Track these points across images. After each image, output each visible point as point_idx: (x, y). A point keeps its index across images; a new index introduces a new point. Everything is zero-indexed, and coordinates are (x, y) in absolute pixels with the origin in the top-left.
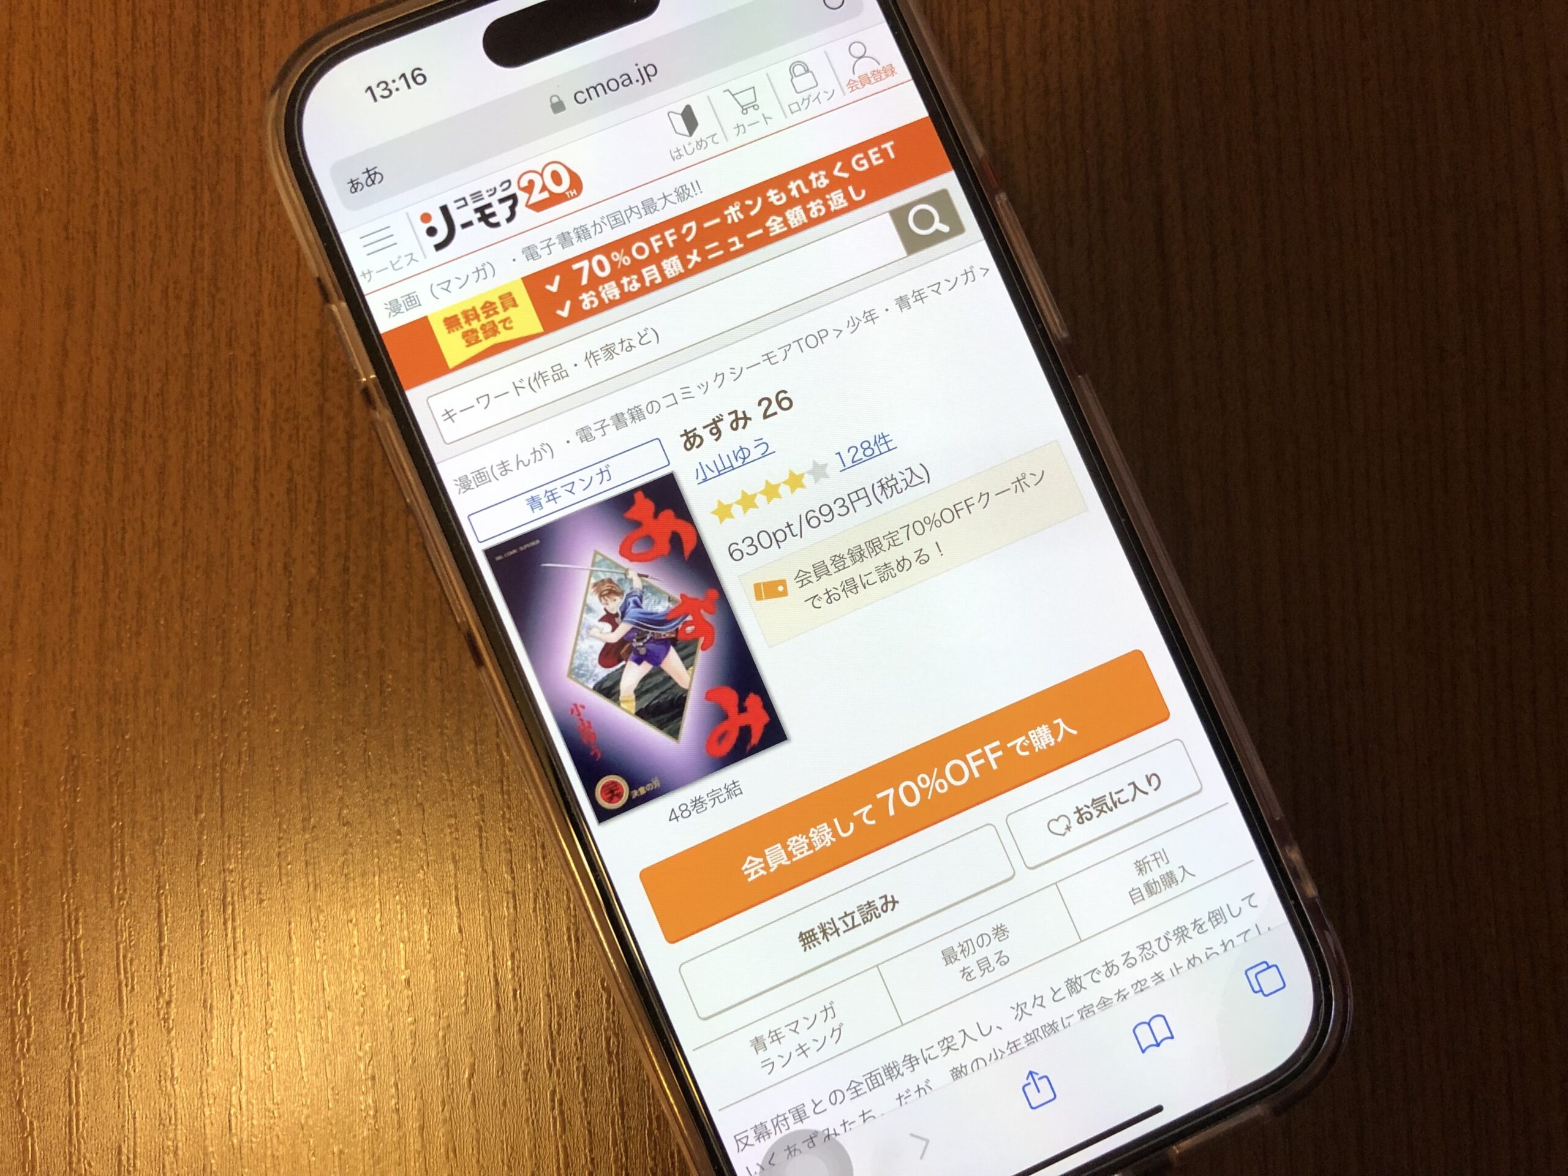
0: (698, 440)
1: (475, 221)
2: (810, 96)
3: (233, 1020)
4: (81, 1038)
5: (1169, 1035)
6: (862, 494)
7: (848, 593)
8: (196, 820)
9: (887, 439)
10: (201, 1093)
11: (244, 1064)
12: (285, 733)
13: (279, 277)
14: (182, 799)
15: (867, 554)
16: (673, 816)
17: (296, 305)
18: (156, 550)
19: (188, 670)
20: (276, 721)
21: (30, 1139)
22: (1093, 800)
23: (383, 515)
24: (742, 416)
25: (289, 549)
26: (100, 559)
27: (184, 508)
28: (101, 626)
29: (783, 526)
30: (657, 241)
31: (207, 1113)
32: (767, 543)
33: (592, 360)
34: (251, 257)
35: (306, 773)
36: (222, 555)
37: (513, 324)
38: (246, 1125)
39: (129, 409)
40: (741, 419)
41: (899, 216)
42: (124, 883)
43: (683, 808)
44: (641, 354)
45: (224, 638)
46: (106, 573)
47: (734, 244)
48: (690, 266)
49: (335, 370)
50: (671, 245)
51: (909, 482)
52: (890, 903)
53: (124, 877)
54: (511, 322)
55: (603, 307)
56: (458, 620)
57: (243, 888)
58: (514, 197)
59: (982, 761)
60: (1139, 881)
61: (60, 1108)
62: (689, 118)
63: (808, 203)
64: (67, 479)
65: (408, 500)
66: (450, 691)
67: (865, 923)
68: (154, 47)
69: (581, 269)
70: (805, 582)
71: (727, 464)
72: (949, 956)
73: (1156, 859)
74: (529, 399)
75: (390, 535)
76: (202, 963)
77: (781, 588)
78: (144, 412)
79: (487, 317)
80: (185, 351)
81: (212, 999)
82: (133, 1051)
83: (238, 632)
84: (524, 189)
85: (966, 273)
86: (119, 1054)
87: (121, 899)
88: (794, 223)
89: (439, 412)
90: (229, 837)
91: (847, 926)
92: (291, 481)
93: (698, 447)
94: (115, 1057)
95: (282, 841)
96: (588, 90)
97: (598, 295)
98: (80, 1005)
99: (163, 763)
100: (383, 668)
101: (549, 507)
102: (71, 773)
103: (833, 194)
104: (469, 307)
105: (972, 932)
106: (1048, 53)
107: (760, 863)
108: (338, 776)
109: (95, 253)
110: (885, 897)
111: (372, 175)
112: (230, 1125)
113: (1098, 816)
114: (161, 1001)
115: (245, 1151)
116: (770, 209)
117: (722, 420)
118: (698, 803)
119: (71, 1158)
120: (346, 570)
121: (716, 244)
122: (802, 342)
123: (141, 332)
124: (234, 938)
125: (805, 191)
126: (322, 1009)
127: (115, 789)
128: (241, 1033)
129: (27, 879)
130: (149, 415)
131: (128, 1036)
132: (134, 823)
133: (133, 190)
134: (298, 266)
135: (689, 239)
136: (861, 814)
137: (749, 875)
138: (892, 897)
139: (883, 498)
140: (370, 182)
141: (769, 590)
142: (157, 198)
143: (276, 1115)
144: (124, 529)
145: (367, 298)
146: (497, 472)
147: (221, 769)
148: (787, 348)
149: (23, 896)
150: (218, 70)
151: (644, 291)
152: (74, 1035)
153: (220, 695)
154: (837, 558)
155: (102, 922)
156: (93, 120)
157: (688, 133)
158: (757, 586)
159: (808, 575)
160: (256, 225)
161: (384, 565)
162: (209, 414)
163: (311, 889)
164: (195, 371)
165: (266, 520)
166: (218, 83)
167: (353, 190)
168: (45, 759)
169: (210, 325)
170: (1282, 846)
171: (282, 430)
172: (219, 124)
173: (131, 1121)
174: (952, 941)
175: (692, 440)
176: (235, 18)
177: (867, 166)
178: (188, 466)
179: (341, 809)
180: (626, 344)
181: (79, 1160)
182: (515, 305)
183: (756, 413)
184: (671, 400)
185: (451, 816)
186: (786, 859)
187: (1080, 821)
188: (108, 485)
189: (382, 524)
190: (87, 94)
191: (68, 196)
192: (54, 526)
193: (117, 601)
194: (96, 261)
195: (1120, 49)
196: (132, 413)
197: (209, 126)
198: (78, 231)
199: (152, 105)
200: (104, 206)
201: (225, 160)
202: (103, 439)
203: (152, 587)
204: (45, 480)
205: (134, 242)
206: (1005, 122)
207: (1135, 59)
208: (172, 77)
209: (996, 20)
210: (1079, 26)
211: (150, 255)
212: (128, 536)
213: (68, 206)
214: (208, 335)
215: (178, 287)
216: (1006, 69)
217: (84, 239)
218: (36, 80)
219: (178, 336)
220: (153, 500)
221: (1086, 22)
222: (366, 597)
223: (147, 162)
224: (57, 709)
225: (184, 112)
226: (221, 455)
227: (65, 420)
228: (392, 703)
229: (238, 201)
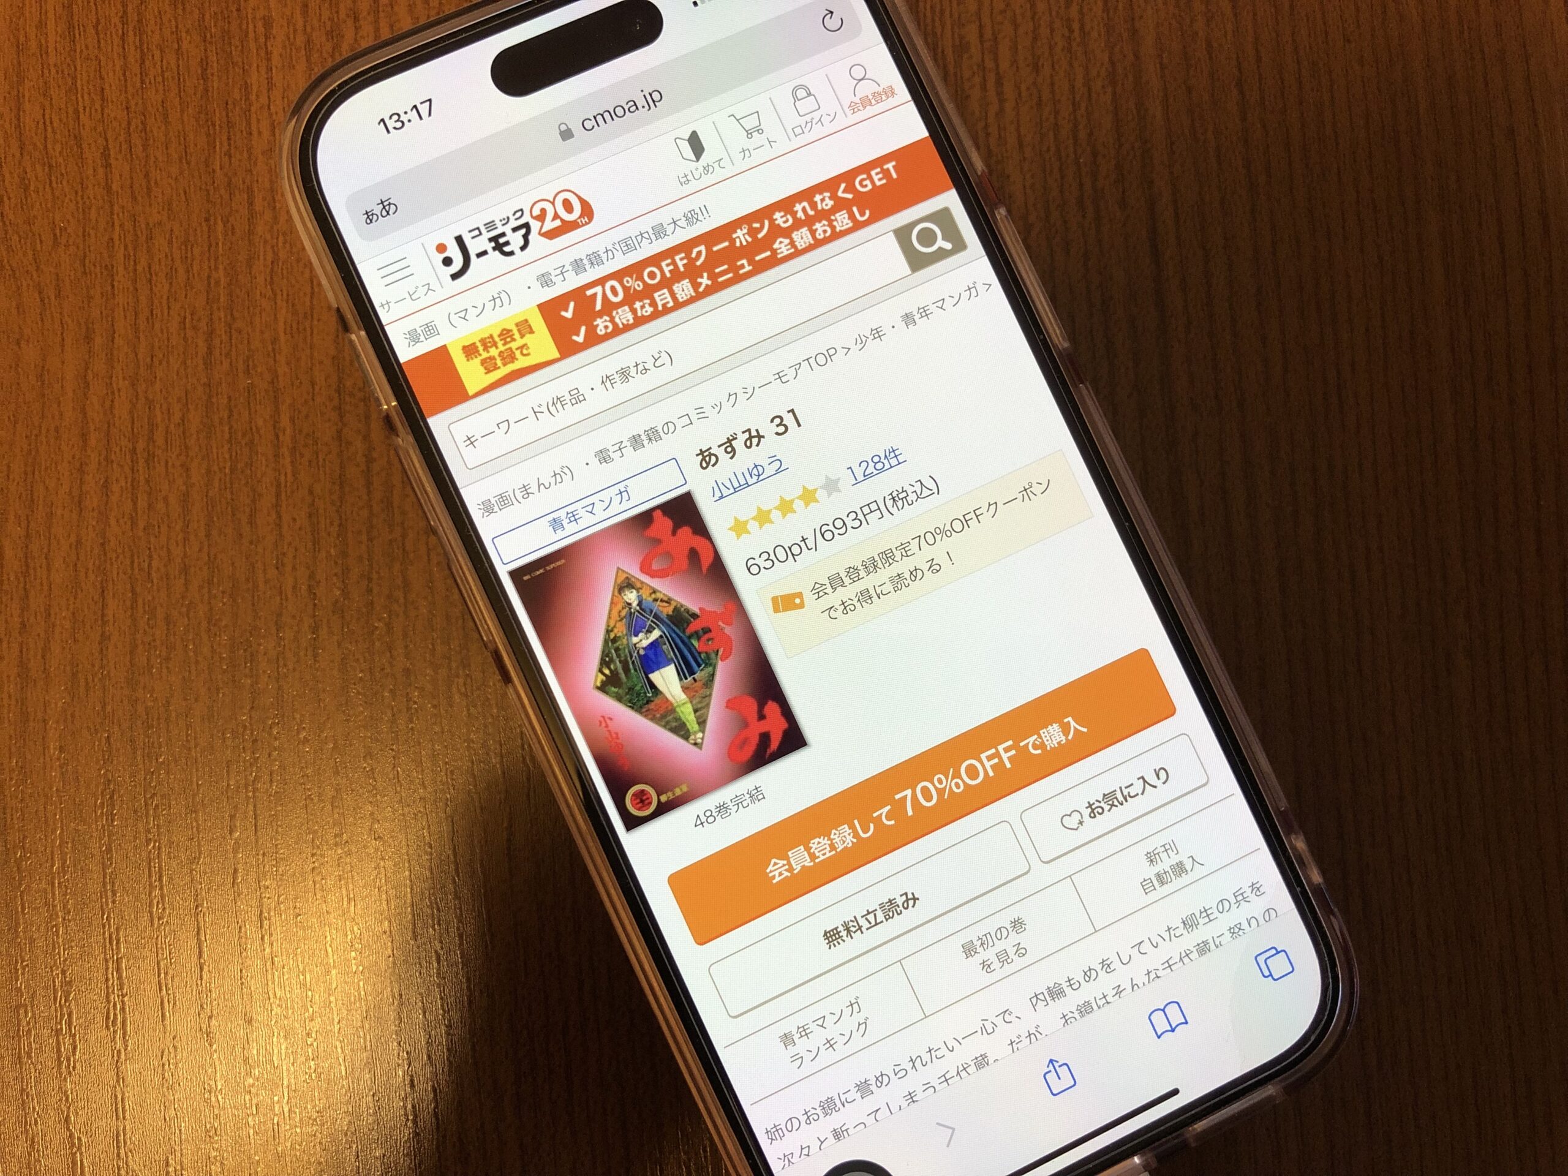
0: (713, 459)
1: (490, 251)
2: (813, 118)
3: (273, 1032)
4: (126, 1054)
5: (1184, 1021)
6: (874, 507)
7: (864, 604)
8: (231, 839)
9: (897, 453)
10: (245, 1104)
11: (284, 1073)
12: (315, 752)
13: (293, 305)
14: (216, 818)
15: (880, 565)
16: (699, 822)
17: (312, 332)
18: (183, 577)
19: (218, 695)
20: (306, 740)
21: (78, 1154)
22: (1104, 795)
23: (404, 536)
24: (756, 434)
25: (312, 572)
26: (128, 586)
28: (131, 652)
29: (798, 540)
30: (668, 265)
31: (251, 1121)
32: (782, 557)
33: (608, 384)
34: (266, 285)
35: (337, 790)
36: (248, 580)
37: (530, 351)
39: (151, 439)
40: (754, 437)
41: (902, 235)
42: (163, 902)
43: (708, 814)
44: (655, 377)
45: (252, 660)
46: (134, 601)
47: (743, 266)
48: (701, 289)
49: (352, 395)
50: (682, 269)
51: (919, 494)
52: (911, 900)
53: (163, 896)
54: (528, 348)
55: (617, 331)
56: (485, 639)
57: (279, 904)
58: (527, 226)
59: (996, 760)
60: (1151, 872)
61: (107, 1122)
62: (696, 144)
63: (814, 225)
64: (93, 510)
65: (432, 523)
66: (475, 706)
67: (887, 920)
68: (163, 82)
69: (595, 295)
70: (821, 594)
71: (743, 482)
72: (969, 950)
73: (1166, 850)
74: (548, 424)
75: (412, 555)
77: (797, 601)
78: (167, 442)
79: (504, 344)
80: (204, 380)
81: (252, 1012)
82: (177, 1065)
83: (265, 654)
84: (537, 218)
85: (969, 289)
86: (163, 1068)
87: (160, 918)
88: (801, 244)
89: (460, 439)
90: (264, 854)
91: (870, 923)
92: (312, 505)
93: (713, 465)
94: (160, 1070)
95: (316, 857)
96: (595, 117)
97: (612, 320)
98: (124, 1022)
99: (197, 784)
100: (409, 685)
101: (571, 528)
102: (108, 797)
103: (837, 215)
104: (487, 335)
105: (990, 926)
106: (1040, 64)
107: (784, 865)
108: (369, 792)
109: (113, 286)
110: (906, 894)
111: (386, 206)
112: (274, 1132)
113: (1109, 811)
114: (203, 1014)
115: (289, 1158)
116: (777, 232)
117: (736, 438)
118: (722, 808)
119: (119, 1171)
120: (370, 591)
121: (725, 267)
122: (812, 361)
123: (160, 364)
124: (272, 952)
125: (811, 213)
127: (151, 812)
128: (281, 1044)
129: (68, 902)
130: (171, 444)
131: (171, 1049)
132: (170, 844)
133: (148, 224)
134: (313, 293)
135: (698, 263)
136: (881, 814)
137: (774, 877)
138: (913, 894)
139: (894, 510)
140: (384, 213)
141: (787, 603)
142: (172, 230)
143: (318, 1121)
144: (150, 557)
145: (386, 328)
146: (519, 495)
147: (254, 788)
148: (797, 367)
149: (64, 919)
150: (227, 104)
151: (656, 315)
152: (119, 1052)
153: (251, 718)
154: (852, 570)
155: (143, 941)
156: (105, 155)
157: (694, 159)
158: (775, 600)
159: (824, 587)
160: (270, 256)
161: (406, 585)
162: (230, 441)
163: (346, 901)
164: (214, 400)
165: (290, 544)
166: (227, 116)
167: (368, 221)
168: (82, 784)
169: (228, 355)
170: (1288, 835)
171: (302, 456)
172: (230, 157)
173: (177, 1132)
174: (972, 935)
175: (707, 459)
176: (242, 51)
177: (870, 187)
178: (211, 494)
179: (373, 823)
180: (640, 367)
182: (532, 332)
183: (769, 430)
184: (686, 420)
186: (809, 860)
187: (1092, 815)
188: (134, 515)
189: (403, 545)
190: (98, 130)
191: (84, 231)
192: (82, 558)
193: (146, 627)
194: (114, 294)
195: (1110, 58)
196: (154, 442)
197: (221, 158)
198: (95, 266)
199: (163, 139)
200: (120, 240)
201: (237, 192)
202: (127, 469)
203: (180, 613)
204: (71, 511)
205: (151, 275)
206: (999, 134)
207: (1125, 69)
208: (182, 111)
209: (988, 34)
210: (1069, 37)
211: (167, 287)
212: (155, 564)
213: (84, 241)
214: (226, 365)
215: (196, 317)
216: (999, 82)
217: (102, 273)
218: (47, 117)
219: (196, 366)
220: (178, 528)
221: (1076, 34)
222: (390, 617)
223: (160, 196)
224: (91, 735)
225: (196, 145)
226: (243, 482)
227: (89, 452)
228: (418, 719)
229: (251, 232)
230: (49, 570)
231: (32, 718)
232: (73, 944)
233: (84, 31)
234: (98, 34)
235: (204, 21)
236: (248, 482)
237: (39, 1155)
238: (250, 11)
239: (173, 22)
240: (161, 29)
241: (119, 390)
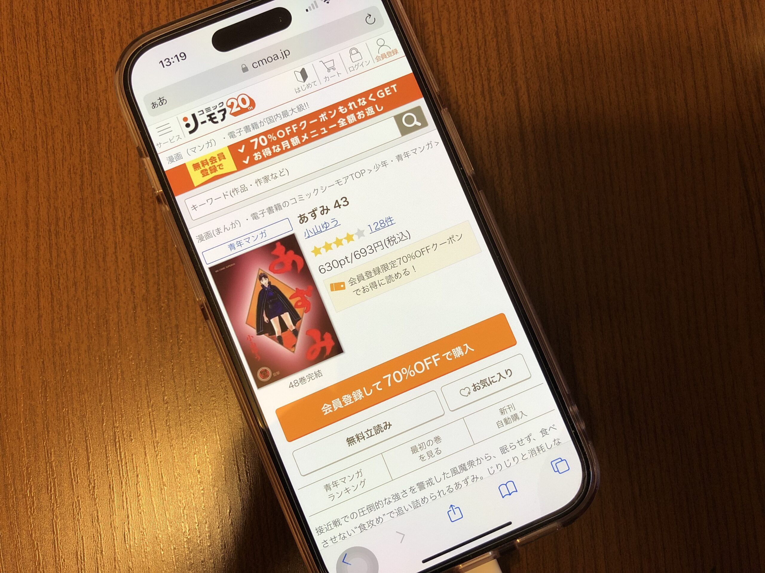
0: (306, 219)
1: (207, 121)
3: (123, 493)
4: (57, 505)
6: (379, 244)
7: (373, 288)
8: (100, 405)
9: (391, 219)
10: (111, 527)
11: (129, 512)
12: (137, 364)
13: (119, 160)
14: (93, 397)
15: (381, 271)
16: (291, 386)
17: (128, 173)
18: (74, 287)
19: (92, 340)
20: (132, 359)
21: (37, 551)
23: (173, 264)
24: (326, 208)
25: (132, 282)
26: (50, 292)
27: (85, 267)
28: (52, 322)
29: (344, 258)
30: (288, 129)
31: (115, 534)
32: (336, 265)
33: (258, 183)
34: (106, 152)
35: (147, 381)
36: (103, 287)
37: (223, 167)
38: (131, 539)
39: (57, 225)
40: (325, 209)
41: (398, 118)
42: (71, 436)
44: (281, 180)
45: (107, 324)
46: (52, 299)
47: (323, 131)
48: (303, 141)
49: (147, 200)
50: (295, 131)
51: (401, 238)
52: (388, 425)
53: (70, 432)
55: (264, 159)
57: (123, 434)
61: (49, 536)
62: (304, 74)
63: (357, 112)
64: (32, 258)
66: (209, 341)
68: (56, 61)
69: (254, 142)
70: (353, 283)
71: (319, 230)
75: (177, 273)
76: (107, 469)
77: (342, 286)
78: (64, 225)
79: (212, 164)
80: (80, 197)
81: (113, 484)
82: (80, 509)
83: (113, 321)
84: (229, 106)
85: (428, 144)
86: (74, 511)
87: (70, 442)
88: (350, 121)
90: (115, 412)
91: (368, 435)
92: (131, 252)
93: (306, 222)
94: (72, 513)
95: (139, 413)
97: (262, 153)
98: (55, 491)
99: (84, 381)
100: (178, 332)
102: (44, 388)
104: (204, 159)
106: (461, 30)
107: (330, 407)
108: (161, 382)
109: (37, 156)
110: (386, 423)
111: (162, 101)
112: (125, 539)
114: (91, 486)
115: (132, 550)
116: (340, 115)
117: (316, 210)
118: (302, 380)
119: (56, 558)
120: (159, 290)
121: (315, 131)
122: (353, 175)
123: (60, 190)
124: (121, 457)
125: (356, 107)
126: (162, 486)
127: (64, 394)
128: (127, 499)
129: (28, 436)
130: (66, 226)
131: (77, 503)
132: (73, 408)
133: (52, 127)
134: (128, 154)
135: (303, 129)
137: (325, 412)
138: (388, 423)
139: (389, 246)
140: (161, 103)
141: (337, 287)
142: (63, 129)
143: (145, 534)
144: (59, 278)
145: (159, 155)
147: (110, 382)
148: (346, 178)
149: (26, 444)
150: (85, 70)
152: (53, 504)
153: (107, 350)
154: (368, 273)
155: (62, 453)
156: (32, 96)
158: (331, 285)
159: (355, 280)
160: (108, 138)
161: (175, 286)
162: (93, 224)
163: (154, 432)
164: (85, 206)
165: (122, 270)
166: (86, 75)
167: (154, 107)
168: (32, 383)
169: (90, 185)
171: (126, 229)
172: (88, 94)
173: (81, 541)
175: (303, 219)
176: (91, 45)
177: (384, 96)
178: (85, 248)
180: (274, 176)
181: (59, 559)
182: (224, 158)
183: (331, 206)
184: (294, 201)
185: (213, 396)
186: (341, 405)
188: (51, 260)
190: (28, 85)
191: (23, 132)
192: (28, 279)
193: (58, 311)
194: (38, 159)
195: (495, 25)
196: (59, 226)
197: (84, 95)
198: (29, 147)
199: (57, 87)
200: (40, 134)
201: (91, 110)
202: (47, 239)
203: (73, 303)
204: (23, 259)
205: (54, 150)
206: (443, 64)
207: (502, 29)
208: (65, 74)
209: (436, 17)
210: (475, 16)
211: (61, 156)
212: (61, 281)
213: (24, 136)
214: (90, 189)
215: (75, 168)
216: (442, 39)
217: (32, 150)
218: (5, 80)
219: (76, 191)
220: (71, 265)
221: (478, 14)
222: (168, 301)
223: (57, 113)
224: (35, 360)
225: (72, 89)
226: (100, 242)
227: (29, 231)
228: (183, 348)
229: (98, 128)
230: (13, 286)
231: (8, 354)
232: (31, 456)
233: (20, 40)
234: (26, 41)
235: (74, 32)
236: (102, 243)
237: (19, 552)
238: (94, 27)
239: (60, 34)
240: (54, 38)
241: (42, 203)
